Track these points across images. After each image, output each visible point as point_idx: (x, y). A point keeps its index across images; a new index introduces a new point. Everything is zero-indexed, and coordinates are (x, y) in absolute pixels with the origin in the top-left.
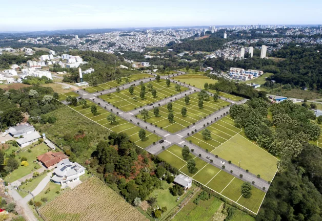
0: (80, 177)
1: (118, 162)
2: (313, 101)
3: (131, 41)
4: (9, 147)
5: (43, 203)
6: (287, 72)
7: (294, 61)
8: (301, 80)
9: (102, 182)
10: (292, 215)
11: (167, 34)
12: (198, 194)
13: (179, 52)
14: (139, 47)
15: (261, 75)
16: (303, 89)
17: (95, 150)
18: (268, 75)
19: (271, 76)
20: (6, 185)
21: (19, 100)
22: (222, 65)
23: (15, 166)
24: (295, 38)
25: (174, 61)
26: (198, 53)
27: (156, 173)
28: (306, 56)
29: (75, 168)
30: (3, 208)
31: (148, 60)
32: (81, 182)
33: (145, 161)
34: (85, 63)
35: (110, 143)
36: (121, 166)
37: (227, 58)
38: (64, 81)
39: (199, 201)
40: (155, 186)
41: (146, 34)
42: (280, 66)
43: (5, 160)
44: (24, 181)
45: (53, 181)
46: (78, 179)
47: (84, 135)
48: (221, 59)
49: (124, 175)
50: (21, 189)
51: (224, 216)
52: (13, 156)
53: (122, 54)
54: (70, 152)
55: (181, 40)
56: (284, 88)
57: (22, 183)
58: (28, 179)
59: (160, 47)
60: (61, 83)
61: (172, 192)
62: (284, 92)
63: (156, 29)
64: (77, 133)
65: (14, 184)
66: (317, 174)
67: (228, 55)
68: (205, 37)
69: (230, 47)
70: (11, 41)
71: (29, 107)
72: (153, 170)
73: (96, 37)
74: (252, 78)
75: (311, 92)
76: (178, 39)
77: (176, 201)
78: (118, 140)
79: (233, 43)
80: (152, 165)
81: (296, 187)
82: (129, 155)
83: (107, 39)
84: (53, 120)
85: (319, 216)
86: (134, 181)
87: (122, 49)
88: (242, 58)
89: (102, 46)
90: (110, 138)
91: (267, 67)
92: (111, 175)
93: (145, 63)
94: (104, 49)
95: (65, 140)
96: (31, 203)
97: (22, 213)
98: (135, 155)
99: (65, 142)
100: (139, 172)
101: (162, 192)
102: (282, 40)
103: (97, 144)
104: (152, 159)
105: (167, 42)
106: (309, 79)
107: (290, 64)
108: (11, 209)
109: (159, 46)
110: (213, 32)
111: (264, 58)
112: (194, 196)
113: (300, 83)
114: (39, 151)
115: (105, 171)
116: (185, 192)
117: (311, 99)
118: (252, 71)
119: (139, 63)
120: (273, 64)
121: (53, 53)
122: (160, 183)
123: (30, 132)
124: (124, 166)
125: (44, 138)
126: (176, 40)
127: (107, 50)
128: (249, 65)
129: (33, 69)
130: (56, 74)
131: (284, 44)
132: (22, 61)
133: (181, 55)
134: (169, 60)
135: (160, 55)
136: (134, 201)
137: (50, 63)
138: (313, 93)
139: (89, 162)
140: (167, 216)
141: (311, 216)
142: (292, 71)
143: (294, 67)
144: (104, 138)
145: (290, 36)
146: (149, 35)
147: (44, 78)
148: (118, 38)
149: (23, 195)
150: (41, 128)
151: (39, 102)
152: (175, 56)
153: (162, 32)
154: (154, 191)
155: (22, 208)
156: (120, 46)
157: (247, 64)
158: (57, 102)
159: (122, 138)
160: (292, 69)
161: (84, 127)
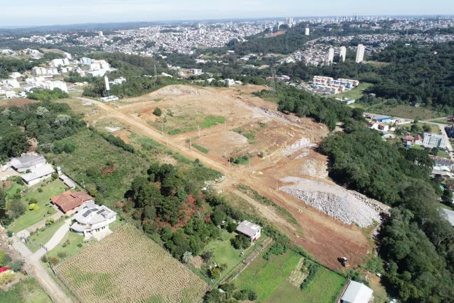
0: (109, 224)
1: (160, 204)
2: (427, 122)
3: (177, 40)
4: (12, 186)
5: (60, 259)
6: (392, 81)
7: (401, 66)
8: (410, 93)
9: (140, 231)
10: (395, 274)
11: (226, 30)
12: (270, 247)
13: (243, 55)
14: (188, 47)
15: (356, 87)
16: (413, 105)
17: (129, 188)
18: (366, 86)
19: (370, 88)
20: (10, 235)
21: (22, 121)
22: (303, 72)
23: (20, 211)
24: (403, 34)
25: (236, 67)
26: (269, 55)
27: (213, 220)
28: (418, 59)
29: (103, 213)
30: (7, 266)
31: (200, 66)
32: (111, 232)
33: (197, 203)
34: (114, 69)
35: (149, 179)
36: (164, 209)
37: (310, 63)
38: (85, 95)
39: (271, 256)
40: (211, 236)
41: (197, 29)
42: (383, 74)
43: (7, 202)
44: (34, 230)
45: (73, 230)
46: (107, 228)
47: (114, 169)
48: (301, 64)
49: (169, 222)
50: (30, 241)
51: (303, 276)
52: (17, 197)
53: (164, 57)
54: (95, 192)
55: (246, 38)
56: (388, 104)
57: (32, 234)
58: (40, 228)
59: (217, 48)
60: (80, 98)
61: (234, 244)
62: (388, 109)
63: (211, 22)
64: (104, 166)
65: (19, 234)
66: (430, 220)
67: (311, 59)
68: (279, 33)
70: (10, 40)
71: (38, 130)
72: (209, 215)
73: (128, 33)
74: (342, 90)
75: (423, 109)
76: (241, 36)
77: (240, 256)
78: (160, 174)
79: (318, 42)
80: (206, 208)
81: (402, 237)
82: (176, 195)
83: (142, 37)
84: (70, 148)
85: (431, 275)
86: (183, 230)
87: (164, 50)
88: (330, 62)
89: (136, 46)
90: (149, 172)
91: (365, 75)
92: (152, 222)
93: (196, 70)
94: (139, 51)
95: (88, 175)
96: (44, 260)
97: (34, 273)
98: (184, 195)
99: (88, 179)
100: (189, 218)
101: (221, 244)
102: (386, 37)
103: (132, 180)
104: (207, 201)
105: (227, 40)
106: (422, 91)
107: (396, 71)
108: (18, 268)
109: (215, 46)
110: (290, 26)
111: (360, 63)
112: (264, 250)
113: (410, 96)
114: (53, 190)
115: (143, 216)
116: (253, 244)
117: (424, 118)
118: (344, 81)
119: (187, 70)
120: (373, 71)
121: (69, 56)
122: (218, 232)
123: (41, 165)
124: (169, 209)
125: (60, 172)
126: (239, 38)
127: (144, 52)
128: (340, 73)
129: (42, 78)
130: (73, 85)
131: (389, 42)
132: (25, 67)
133: (246, 58)
134: (229, 66)
135: (217, 59)
136: (183, 256)
137: (64, 70)
138: (427, 111)
139: (122, 205)
140: (228, 276)
141: (420, 274)
142: (399, 80)
143: (402, 75)
144: (142, 172)
145: (396, 31)
146: (202, 31)
147: (57, 90)
148: (158, 35)
149: (33, 250)
150: (54, 159)
151: (51, 123)
152: (238, 60)
153: (220, 26)
154: (210, 244)
155: (32, 266)
156: (162, 46)
157: (336, 71)
158: (76, 124)
159: (167, 172)
160: (398, 78)
161: (113, 158)
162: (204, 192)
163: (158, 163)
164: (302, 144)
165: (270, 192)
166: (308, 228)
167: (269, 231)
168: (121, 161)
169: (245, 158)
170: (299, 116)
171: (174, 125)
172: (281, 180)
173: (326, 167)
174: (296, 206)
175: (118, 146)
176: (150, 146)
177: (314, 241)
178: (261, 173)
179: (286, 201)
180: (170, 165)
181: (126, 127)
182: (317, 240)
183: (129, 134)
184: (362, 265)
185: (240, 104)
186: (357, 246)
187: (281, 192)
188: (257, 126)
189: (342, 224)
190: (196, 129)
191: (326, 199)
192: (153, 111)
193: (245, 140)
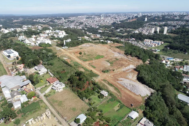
1: (78, 83)
3: (92, 21)
4: (35, 74)
5: (49, 96)
6: (177, 43)
7: (183, 37)
9: (71, 91)
11: (112, 18)
12: (110, 99)
13: (117, 29)
14: (96, 25)
15: (162, 44)
16: (185, 53)
17: (69, 78)
19: (168, 45)
20: (35, 88)
21: (38, 54)
22: (140, 37)
23: (38, 82)
25: (114, 34)
26: (128, 29)
27: (93, 89)
29: (61, 84)
30: (35, 96)
31: (100, 33)
33: (89, 84)
34: (67, 35)
35: (75, 76)
37: (144, 34)
38: (57, 46)
39: (110, 102)
40: (92, 94)
41: (100, 17)
44: (42, 88)
45: (53, 89)
46: (62, 89)
47: (65, 72)
48: (140, 34)
49: (80, 89)
51: (118, 108)
52: (37, 78)
53: (86, 29)
54: (59, 78)
55: (120, 21)
56: (174, 52)
57: (41, 89)
60: (55, 47)
61: (99, 97)
62: (173, 55)
63: (106, 14)
64: (62, 70)
65: (38, 88)
67: (145, 32)
68: (134, 20)
69: (147, 27)
70: (30, 20)
71: (43, 58)
73: (73, 19)
76: (118, 21)
77: (100, 101)
78: (79, 74)
79: (149, 24)
80: (92, 86)
82: (83, 81)
83: (79, 20)
84: (52, 64)
86: (84, 91)
87: (87, 26)
88: (152, 33)
90: (76, 73)
91: (166, 40)
92: (75, 88)
93: (98, 35)
94: (77, 26)
95: (57, 73)
96: (45, 96)
97: (42, 99)
98: (85, 81)
100: (86, 88)
101: (95, 96)
102: (180, 23)
103: (70, 75)
104: (93, 83)
105: (112, 22)
108: (38, 97)
109: (107, 24)
111: (165, 34)
112: (108, 100)
113: (184, 50)
114: (47, 77)
115: (73, 87)
116: (104, 97)
118: (157, 42)
119: (95, 35)
120: (170, 38)
121: (51, 28)
122: (94, 93)
123: (43, 69)
124: (80, 85)
125: (49, 71)
128: (156, 38)
129: (42, 38)
131: (181, 25)
132: (37, 33)
133: (118, 30)
134: (111, 34)
135: (107, 30)
136: (83, 98)
137: (50, 35)
139: (67, 83)
143: (182, 40)
144: (73, 73)
145: (185, 20)
146: (102, 18)
147: (48, 44)
149: (42, 93)
151: (46, 56)
152: (115, 31)
153: (110, 16)
154: (92, 96)
155: (42, 97)
156: (86, 24)
157: (154, 37)
158: (54, 56)
159: (81, 74)
160: (180, 41)
161: (65, 68)
162: (92, 81)
163: (79, 70)
164: (130, 67)
165: (114, 83)
166: (124, 95)
167: (110, 94)
168: (67, 69)
169: (108, 71)
170: (132, 57)
171: (85, 58)
172: (118, 79)
173: (136, 76)
174: (121, 88)
175: (67, 64)
176: (77, 65)
177: (125, 99)
178: (112, 76)
179: (118, 86)
180: (82, 72)
181: (69, 58)
182: (125, 98)
183: (71, 60)
184: (138, 107)
185: (111, 51)
186: (138, 102)
187: (117, 83)
188: (115, 60)
189: (135, 95)
190: (93, 60)
191: (131, 86)
192: (79, 53)
193: (109, 64)
